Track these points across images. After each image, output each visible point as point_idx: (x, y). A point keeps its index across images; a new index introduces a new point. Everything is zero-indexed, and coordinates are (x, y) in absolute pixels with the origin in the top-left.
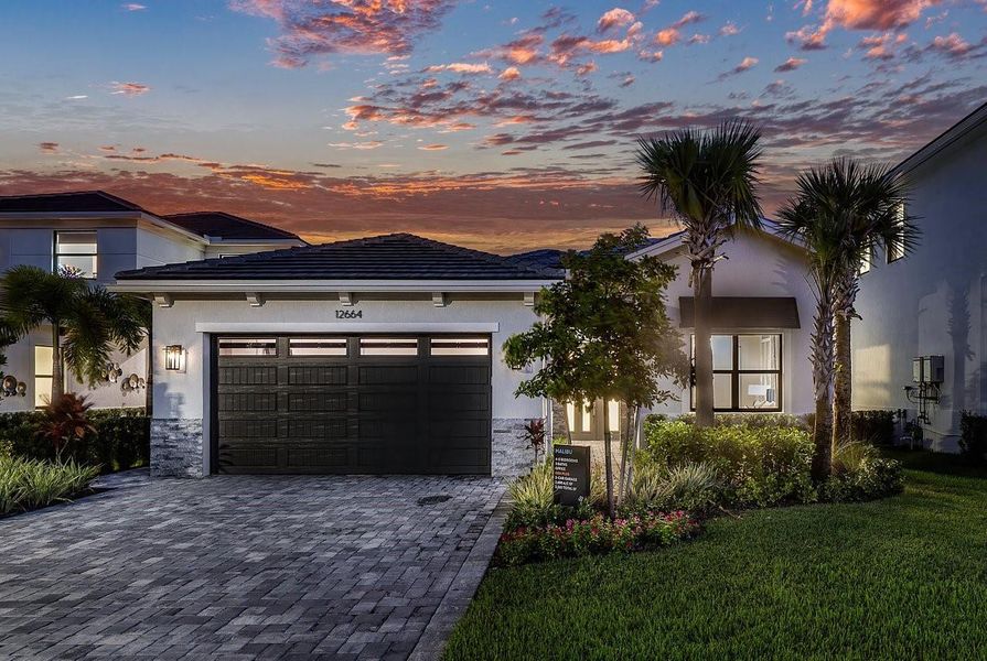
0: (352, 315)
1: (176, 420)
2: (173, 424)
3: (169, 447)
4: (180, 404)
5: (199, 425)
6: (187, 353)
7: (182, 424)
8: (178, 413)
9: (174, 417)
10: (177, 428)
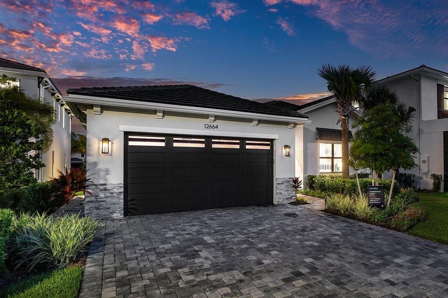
0: (213, 127)
1: (105, 184)
2: (102, 187)
3: (99, 201)
4: (107, 174)
5: (121, 187)
6: (112, 143)
7: (108, 187)
8: (106, 180)
9: (102, 182)
10: (105, 189)
